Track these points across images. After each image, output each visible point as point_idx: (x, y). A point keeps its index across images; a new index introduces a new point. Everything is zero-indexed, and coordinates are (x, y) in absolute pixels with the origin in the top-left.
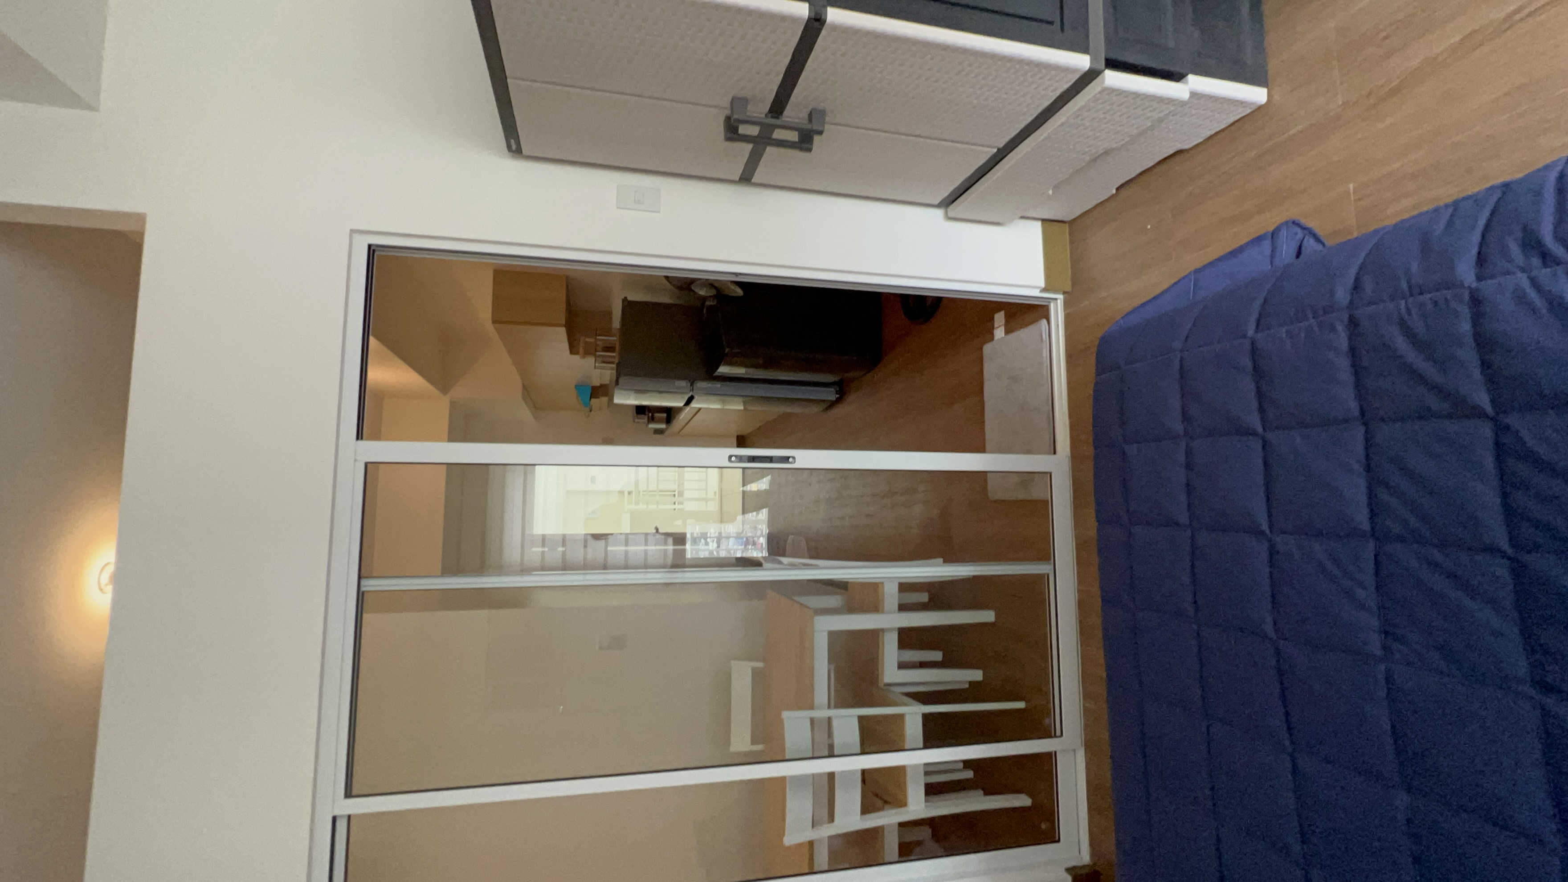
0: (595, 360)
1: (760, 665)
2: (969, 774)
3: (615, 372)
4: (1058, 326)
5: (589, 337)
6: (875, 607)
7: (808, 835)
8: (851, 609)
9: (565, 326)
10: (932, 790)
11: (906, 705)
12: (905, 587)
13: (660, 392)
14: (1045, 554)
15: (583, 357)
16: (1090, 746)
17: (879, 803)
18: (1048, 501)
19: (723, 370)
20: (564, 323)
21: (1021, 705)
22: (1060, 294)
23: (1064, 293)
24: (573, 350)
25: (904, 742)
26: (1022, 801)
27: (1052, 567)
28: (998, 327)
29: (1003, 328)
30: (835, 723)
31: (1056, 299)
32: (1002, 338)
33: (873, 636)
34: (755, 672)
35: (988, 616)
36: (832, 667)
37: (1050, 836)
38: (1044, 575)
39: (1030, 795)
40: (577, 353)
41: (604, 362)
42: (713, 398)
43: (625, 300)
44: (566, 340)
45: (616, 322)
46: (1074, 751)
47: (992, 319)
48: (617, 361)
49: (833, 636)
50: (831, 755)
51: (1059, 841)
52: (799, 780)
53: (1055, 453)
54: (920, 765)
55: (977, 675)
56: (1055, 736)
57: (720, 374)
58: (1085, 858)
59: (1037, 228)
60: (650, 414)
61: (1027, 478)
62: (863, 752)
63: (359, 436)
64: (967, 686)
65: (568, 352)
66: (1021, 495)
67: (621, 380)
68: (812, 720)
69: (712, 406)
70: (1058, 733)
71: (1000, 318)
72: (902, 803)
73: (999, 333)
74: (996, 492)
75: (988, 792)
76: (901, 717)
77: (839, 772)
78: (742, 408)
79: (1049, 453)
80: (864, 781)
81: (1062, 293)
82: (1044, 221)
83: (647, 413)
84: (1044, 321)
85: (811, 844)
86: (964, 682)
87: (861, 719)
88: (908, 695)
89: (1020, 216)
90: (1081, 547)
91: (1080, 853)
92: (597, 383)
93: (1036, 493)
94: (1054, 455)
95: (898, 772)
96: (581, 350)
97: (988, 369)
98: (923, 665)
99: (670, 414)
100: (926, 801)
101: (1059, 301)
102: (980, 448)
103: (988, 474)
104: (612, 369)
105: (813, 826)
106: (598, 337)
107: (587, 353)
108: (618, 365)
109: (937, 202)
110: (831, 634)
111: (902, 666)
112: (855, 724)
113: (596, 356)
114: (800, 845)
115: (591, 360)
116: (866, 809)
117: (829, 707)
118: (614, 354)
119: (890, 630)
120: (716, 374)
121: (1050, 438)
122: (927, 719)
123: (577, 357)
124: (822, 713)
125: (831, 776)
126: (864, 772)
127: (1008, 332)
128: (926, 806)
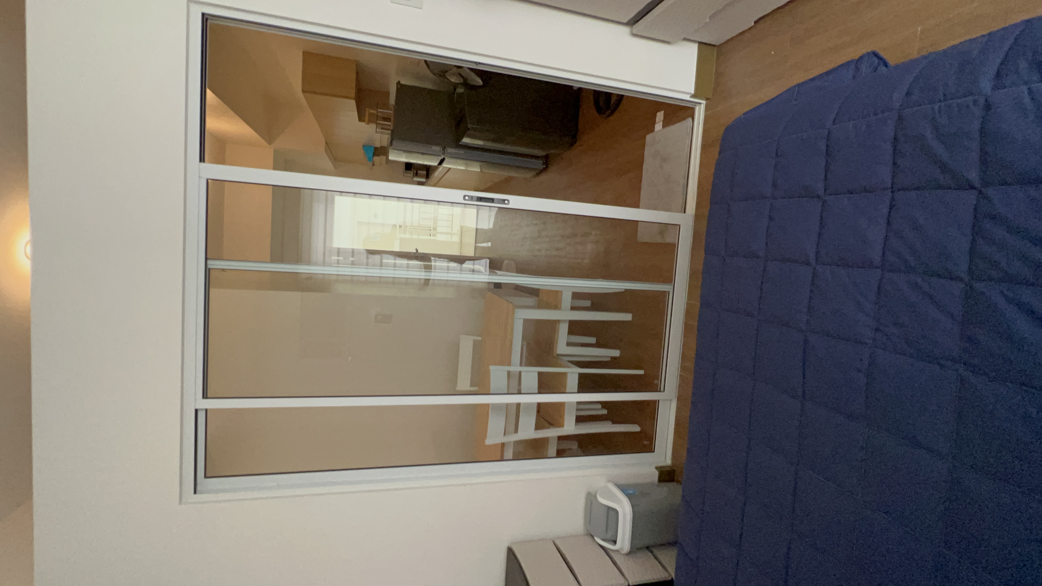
0: (376, 126)
1: (479, 338)
2: (605, 412)
3: (389, 136)
4: (699, 123)
5: (373, 110)
6: (556, 307)
7: (501, 439)
8: (540, 306)
9: (354, 99)
10: (580, 420)
11: (568, 367)
12: (576, 296)
13: (423, 154)
14: (669, 279)
15: (368, 124)
16: (680, 399)
17: (547, 425)
18: (675, 245)
19: (466, 140)
20: (354, 96)
21: (641, 372)
22: (703, 100)
23: (707, 99)
24: (361, 119)
25: (565, 388)
26: (635, 428)
27: (672, 287)
28: (658, 122)
29: (661, 123)
30: (523, 374)
31: (700, 103)
32: (660, 130)
33: (553, 324)
34: (476, 343)
35: (627, 317)
36: (525, 343)
37: (649, 449)
38: (666, 292)
39: (640, 425)
40: (364, 121)
41: (382, 129)
42: (459, 161)
43: (398, 83)
44: (356, 110)
45: (392, 100)
46: (671, 400)
47: (655, 116)
48: (392, 128)
49: (526, 322)
50: (520, 393)
51: (654, 452)
52: (497, 407)
53: (685, 212)
54: (574, 402)
55: (616, 353)
56: (660, 391)
57: (463, 144)
58: (669, 462)
59: (694, 48)
60: (415, 171)
61: (664, 227)
62: (540, 393)
63: (202, 159)
64: (609, 359)
65: (357, 119)
66: (659, 240)
67: (394, 143)
68: (509, 373)
69: (459, 168)
70: (662, 389)
71: (660, 116)
72: (561, 425)
73: (658, 127)
74: (643, 236)
75: (614, 422)
76: (565, 374)
77: (523, 403)
78: (479, 170)
79: (681, 212)
80: (538, 412)
81: (705, 99)
82: (700, 43)
83: (413, 169)
84: (690, 119)
85: (503, 445)
86: (608, 357)
87: (540, 374)
88: (572, 362)
89: (682, 38)
90: (693, 274)
91: (665, 459)
92: (378, 145)
93: (669, 239)
94: (684, 214)
95: (560, 406)
96: (367, 119)
97: (648, 152)
98: (583, 345)
99: (428, 171)
100: (576, 425)
101: (702, 105)
102: (636, 205)
103: (639, 223)
104: (388, 134)
105: (504, 434)
106: (379, 110)
107: (369, 122)
108: (392, 131)
109: (625, 21)
110: (526, 321)
111: (569, 344)
112: (536, 375)
113: (377, 124)
114: (495, 445)
115: (373, 126)
116: (538, 427)
117: (521, 365)
118: (389, 123)
119: (564, 321)
120: (460, 143)
121: (683, 202)
122: (581, 376)
123: (363, 124)
124: (515, 368)
125: (518, 405)
126: (539, 405)
127: (664, 126)
128: (575, 428)
